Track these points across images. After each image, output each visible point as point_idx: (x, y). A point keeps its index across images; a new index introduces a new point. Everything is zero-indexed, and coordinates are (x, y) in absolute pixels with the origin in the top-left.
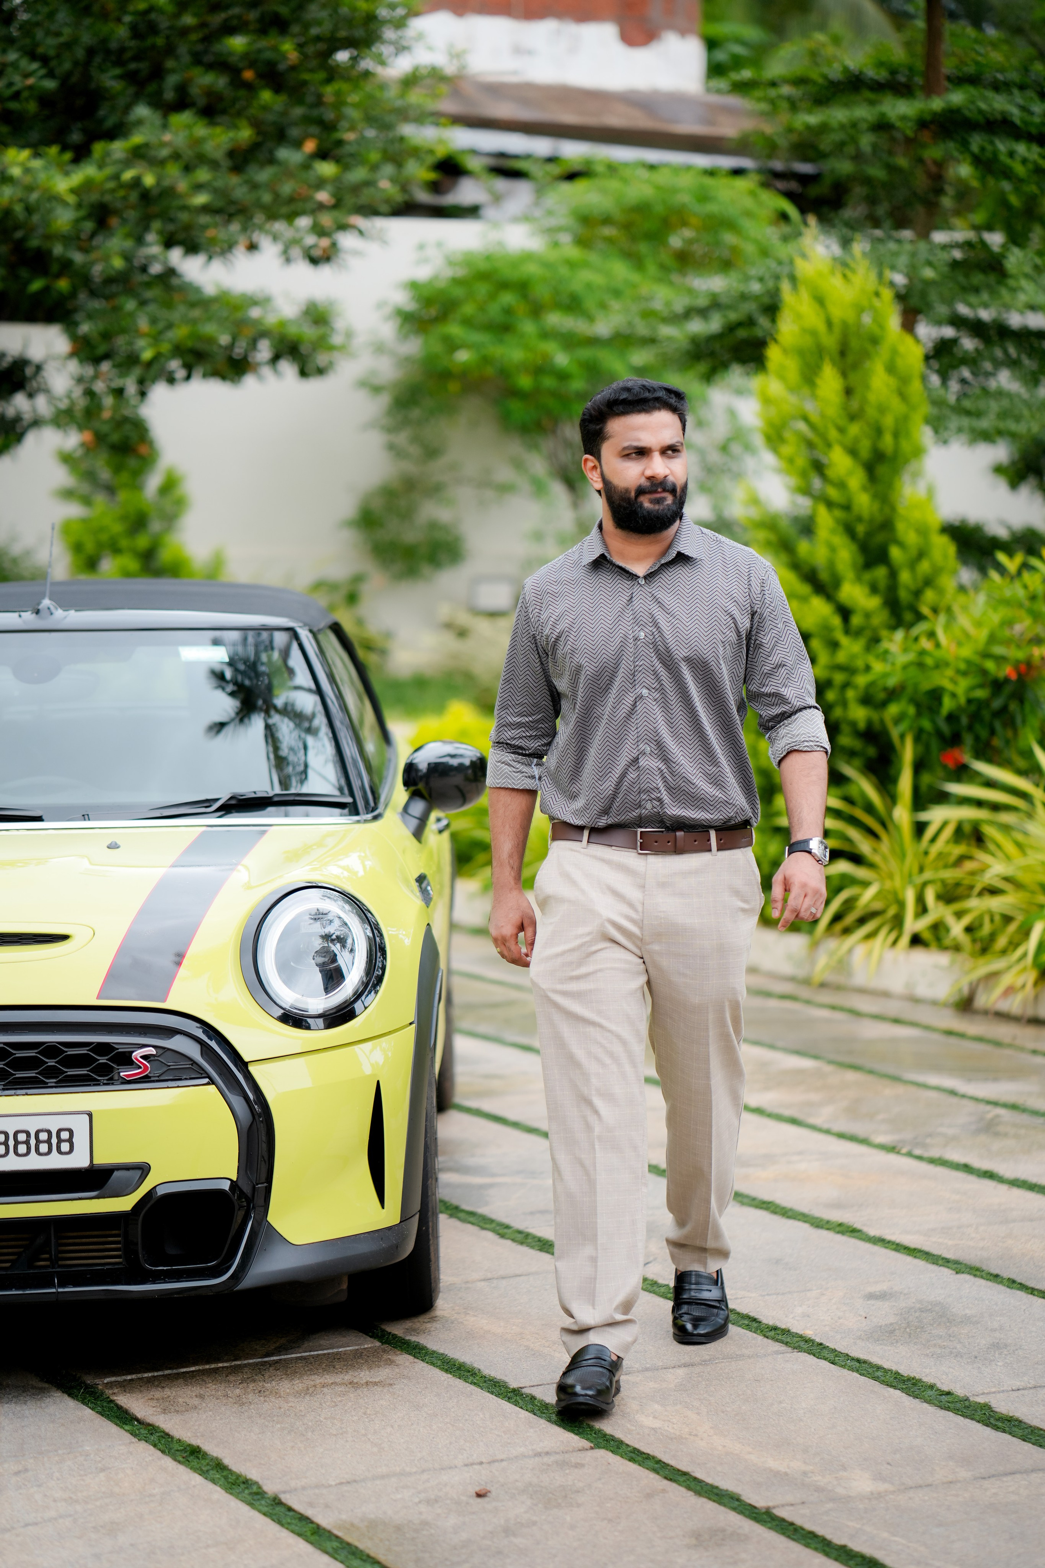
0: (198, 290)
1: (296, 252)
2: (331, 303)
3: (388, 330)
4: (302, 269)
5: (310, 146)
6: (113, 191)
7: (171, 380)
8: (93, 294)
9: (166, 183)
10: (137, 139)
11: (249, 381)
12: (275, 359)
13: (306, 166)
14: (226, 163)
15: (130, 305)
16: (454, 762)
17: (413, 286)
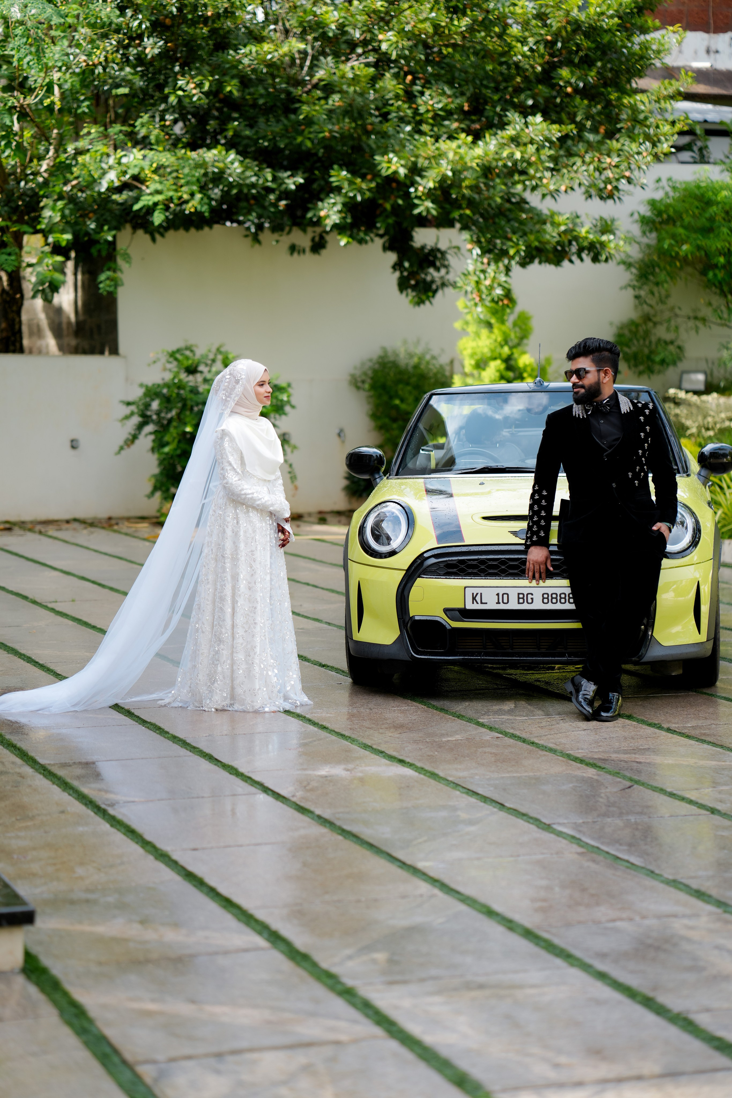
0: (539, 214)
1: (593, 192)
2: (613, 220)
3: (636, 230)
4: (596, 200)
5: (602, 130)
6: (497, 160)
7: (523, 264)
8: (482, 216)
9: (526, 156)
10: (510, 132)
11: (566, 263)
12: (581, 250)
13: (601, 143)
14: (558, 143)
15: (503, 223)
16: (721, 452)
17: (652, 203)
